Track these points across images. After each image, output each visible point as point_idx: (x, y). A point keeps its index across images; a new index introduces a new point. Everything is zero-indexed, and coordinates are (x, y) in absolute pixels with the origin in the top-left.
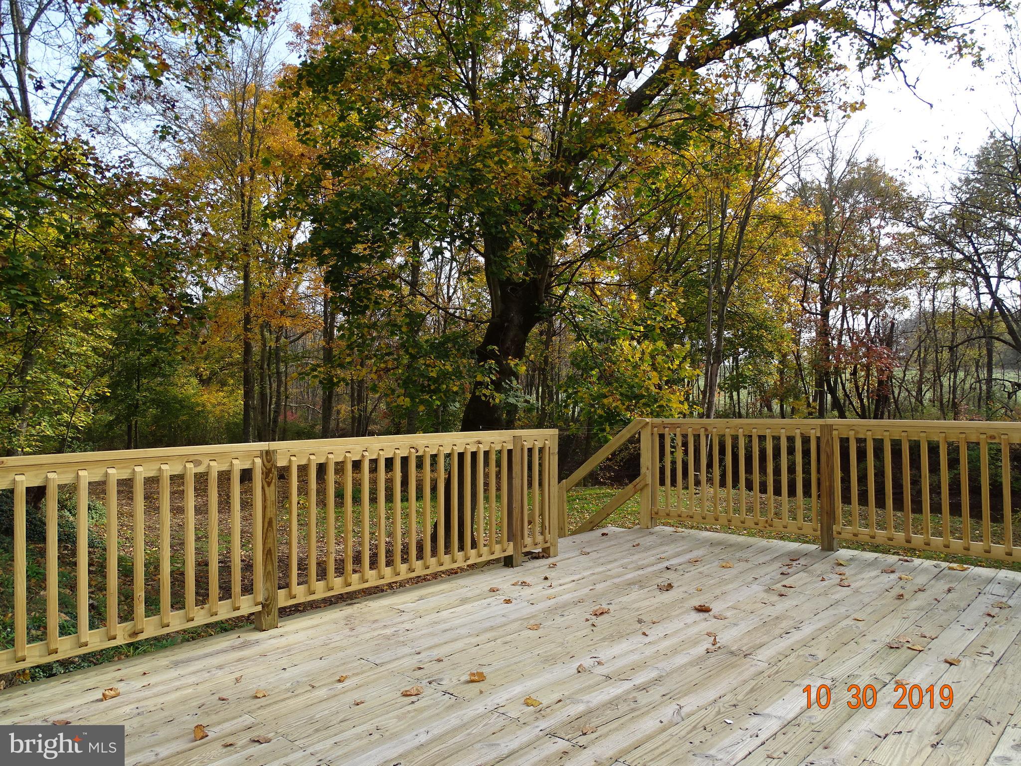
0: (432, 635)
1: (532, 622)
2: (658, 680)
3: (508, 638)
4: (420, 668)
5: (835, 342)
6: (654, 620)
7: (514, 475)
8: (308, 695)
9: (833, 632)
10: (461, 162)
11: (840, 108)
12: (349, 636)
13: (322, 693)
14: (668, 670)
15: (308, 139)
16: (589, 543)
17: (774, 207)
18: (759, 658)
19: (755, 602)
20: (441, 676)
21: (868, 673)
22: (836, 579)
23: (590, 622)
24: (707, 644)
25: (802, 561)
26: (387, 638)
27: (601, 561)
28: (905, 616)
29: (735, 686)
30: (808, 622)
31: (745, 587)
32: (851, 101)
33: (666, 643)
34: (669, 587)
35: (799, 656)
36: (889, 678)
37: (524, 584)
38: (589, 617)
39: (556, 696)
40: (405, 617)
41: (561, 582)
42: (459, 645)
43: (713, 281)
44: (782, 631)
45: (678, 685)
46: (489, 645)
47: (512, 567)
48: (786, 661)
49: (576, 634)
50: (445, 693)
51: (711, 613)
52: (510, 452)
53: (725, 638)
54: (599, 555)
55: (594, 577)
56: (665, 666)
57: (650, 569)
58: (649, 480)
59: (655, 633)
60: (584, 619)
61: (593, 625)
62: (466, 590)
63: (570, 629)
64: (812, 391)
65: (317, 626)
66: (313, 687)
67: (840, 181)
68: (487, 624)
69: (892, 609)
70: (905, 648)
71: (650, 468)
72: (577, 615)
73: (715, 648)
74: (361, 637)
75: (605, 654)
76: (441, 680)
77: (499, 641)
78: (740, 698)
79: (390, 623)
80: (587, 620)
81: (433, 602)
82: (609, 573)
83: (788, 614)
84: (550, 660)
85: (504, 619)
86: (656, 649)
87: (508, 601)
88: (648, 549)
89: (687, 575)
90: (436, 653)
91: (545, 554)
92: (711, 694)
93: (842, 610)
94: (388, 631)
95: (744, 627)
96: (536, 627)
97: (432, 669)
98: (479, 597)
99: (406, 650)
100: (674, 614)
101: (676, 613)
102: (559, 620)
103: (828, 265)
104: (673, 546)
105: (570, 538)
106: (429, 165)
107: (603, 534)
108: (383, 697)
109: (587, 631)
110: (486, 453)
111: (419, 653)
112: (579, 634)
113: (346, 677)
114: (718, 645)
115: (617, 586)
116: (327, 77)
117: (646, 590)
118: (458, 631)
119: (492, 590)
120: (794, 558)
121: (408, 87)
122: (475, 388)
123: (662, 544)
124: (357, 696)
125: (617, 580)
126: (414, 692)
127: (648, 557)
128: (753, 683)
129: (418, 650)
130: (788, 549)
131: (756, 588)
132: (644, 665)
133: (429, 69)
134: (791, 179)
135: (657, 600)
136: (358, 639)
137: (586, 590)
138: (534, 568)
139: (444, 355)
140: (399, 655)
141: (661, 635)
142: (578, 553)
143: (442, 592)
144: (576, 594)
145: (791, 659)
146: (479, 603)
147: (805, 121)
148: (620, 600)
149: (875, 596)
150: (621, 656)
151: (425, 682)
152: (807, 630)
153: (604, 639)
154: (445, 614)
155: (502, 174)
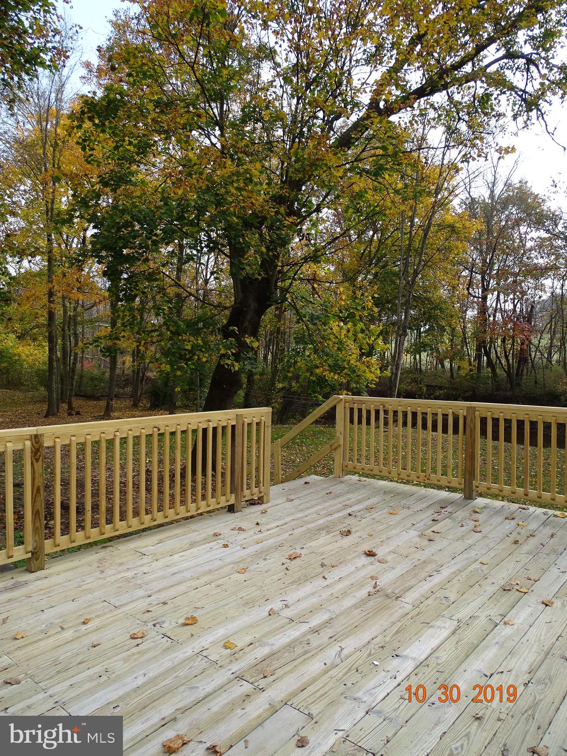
0: (163, 577)
1: (241, 566)
2: (328, 622)
3: (221, 582)
4: (149, 611)
5: (491, 319)
6: (334, 564)
7: (236, 444)
8: (58, 636)
9: (464, 574)
10: (208, 188)
11: (497, 151)
12: (99, 579)
13: (68, 634)
14: (337, 612)
15: (92, 160)
16: (295, 491)
17: (449, 218)
18: (407, 600)
19: (410, 547)
20: (163, 619)
21: (485, 614)
22: (472, 524)
23: (285, 566)
24: (369, 588)
25: (449, 509)
26: (128, 580)
27: (301, 507)
28: (518, 559)
29: (385, 628)
30: (447, 566)
31: (405, 532)
32: (505, 146)
33: (340, 586)
34: (349, 533)
35: (436, 598)
36: (500, 618)
37: (240, 529)
38: (284, 561)
39: (248, 639)
40: (146, 560)
41: (269, 527)
42: (182, 588)
43: (403, 274)
44: (427, 574)
45: (343, 627)
46: (205, 588)
47: (234, 512)
48: (426, 603)
49: (273, 577)
50: (165, 635)
51: (376, 557)
52: (233, 427)
53: (382, 582)
54: (300, 502)
55: (294, 522)
56: (337, 608)
57: (336, 515)
58: (341, 442)
59: (333, 575)
60: (281, 563)
61: (287, 569)
62: (195, 534)
63: (269, 573)
64: (473, 354)
65: (76, 568)
66: (63, 629)
67: (499, 197)
68: (207, 568)
69: (509, 553)
70: (515, 590)
71: (342, 433)
72: (276, 559)
73: (377, 591)
74: (108, 579)
75: (291, 598)
76: (163, 622)
77: (213, 585)
78: (387, 639)
79: (132, 566)
80: (283, 564)
81: (170, 544)
82: (305, 519)
83: (433, 558)
84: (249, 604)
85: (221, 562)
86: (330, 593)
87: (226, 546)
88: (337, 496)
89: (363, 521)
90: (163, 596)
91: (260, 501)
92: (366, 636)
93: (472, 554)
94: (130, 574)
95: (399, 571)
96: (244, 571)
97: (158, 611)
98: (205, 541)
99: (141, 593)
100: (349, 558)
101: (351, 557)
102: (262, 563)
103: (488, 260)
104: (356, 494)
105: (281, 485)
106: (182, 191)
107: (306, 483)
108: (116, 639)
109: (281, 575)
110: (215, 429)
111: (150, 596)
112: (275, 577)
113: (90, 620)
114: (377, 588)
115: (310, 531)
116: (105, 114)
117: (332, 535)
118: (183, 574)
119: (216, 535)
120: (443, 505)
121: (168, 125)
122: (220, 358)
123: (348, 492)
124: (93, 638)
125: (310, 526)
126: (139, 635)
127: (336, 504)
128: (399, 624)
129: (149, 592)
130: (440, 498)
131: (413, 533)
132: (319, 608)
133: (186, 109)
134: (464, 196)
135: (338, 545)
136: (106, 581)
137: (286, 535)
138: (250, 513)
139: (196, 332)
140: (134, 598)
141: (337, 578)
142: (284, 499)
143: (177, 536)
144: (279, 539)
145: (430, 601)
146: (204, 546)
147: (470, 160)
148: (310, 544)
149: (499, 540)
150: (304, 598)
151: (150, 625)
152: (445, 573)
153: (293, 583)
154: (176, 557)
155: (241, 198)
